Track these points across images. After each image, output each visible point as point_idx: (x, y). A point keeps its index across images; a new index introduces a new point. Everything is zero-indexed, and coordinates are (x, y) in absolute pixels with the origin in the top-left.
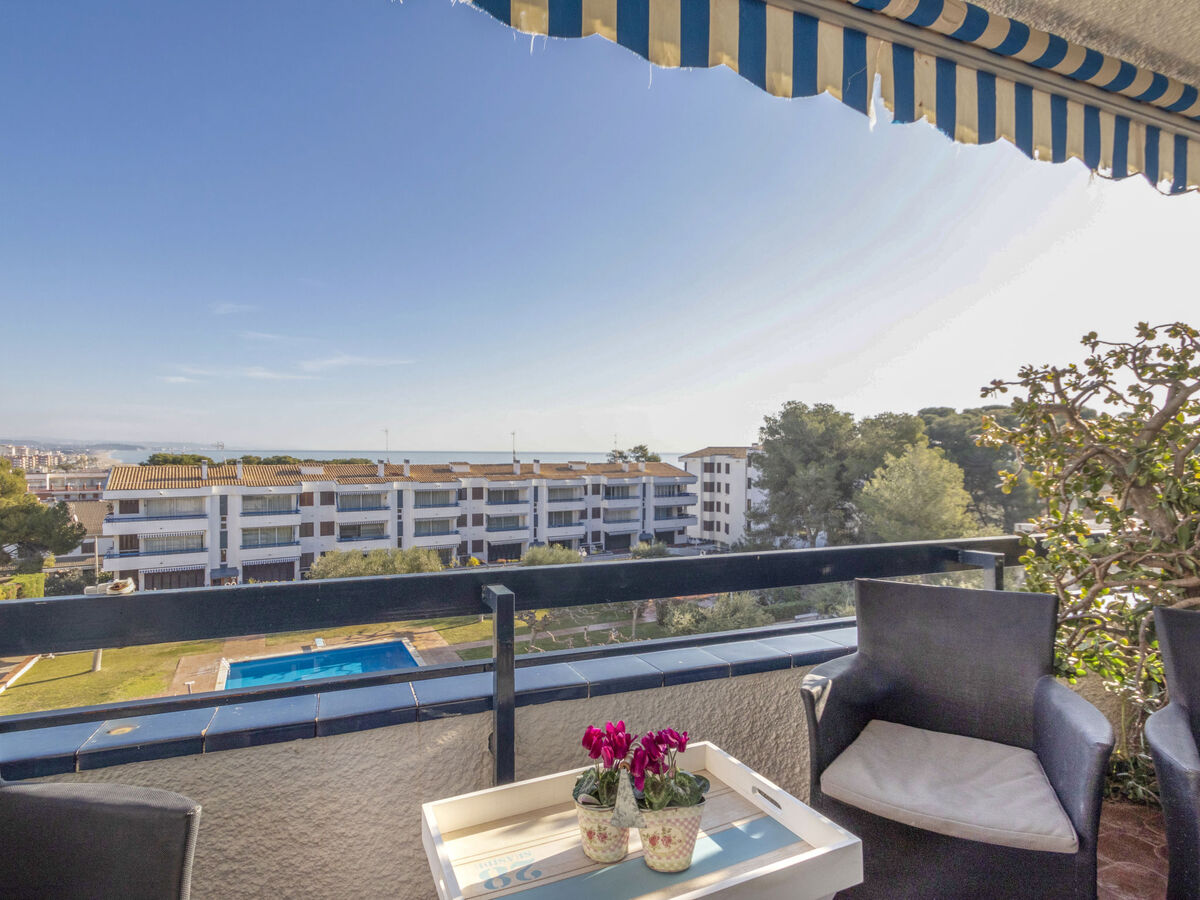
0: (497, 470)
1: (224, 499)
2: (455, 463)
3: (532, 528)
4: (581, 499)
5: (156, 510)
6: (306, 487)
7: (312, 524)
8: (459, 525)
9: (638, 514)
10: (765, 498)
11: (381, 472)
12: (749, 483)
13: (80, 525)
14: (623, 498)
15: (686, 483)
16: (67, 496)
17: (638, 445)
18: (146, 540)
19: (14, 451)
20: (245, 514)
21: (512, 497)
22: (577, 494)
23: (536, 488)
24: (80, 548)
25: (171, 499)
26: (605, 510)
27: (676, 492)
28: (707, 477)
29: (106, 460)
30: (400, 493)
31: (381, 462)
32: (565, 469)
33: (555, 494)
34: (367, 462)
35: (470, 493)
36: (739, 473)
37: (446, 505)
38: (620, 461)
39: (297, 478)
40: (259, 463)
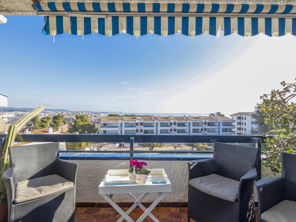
0: (180, 118)
1: (121, 123)
2: (170, 116)
3: (188, 133)
4: (201, 126)
5: (109, 125)
6: (137, 121)
7: (138, 130)
8: (170, 131)
9: (217, 130)
10: (257, 127)
11: (153, 118)
12: (253, 123)
13: (97, 128)
14: (213, 126)
15: (232, 122)
16: (95, 122)
17: (218, 112)
18: (108, 131)
19: (87, 113)
20: (125, 127)
21: (183, 125)
22: (200, 124)
23: (189, 123)
24: (97, 133)
25: (112, 123)
26: (208, 129)
27: (229, 125)
28: (239, 121)
29: (102, 115)
30: (157, 123)
31: (153, 116)
32: (197, 118)
33: (194, 124)
34: (150, 116)
35: (173, 124)
36: (249, 120)
37: (167, 126)
38: (212, 116)
39: (135, 119)
40: (128, 116)
